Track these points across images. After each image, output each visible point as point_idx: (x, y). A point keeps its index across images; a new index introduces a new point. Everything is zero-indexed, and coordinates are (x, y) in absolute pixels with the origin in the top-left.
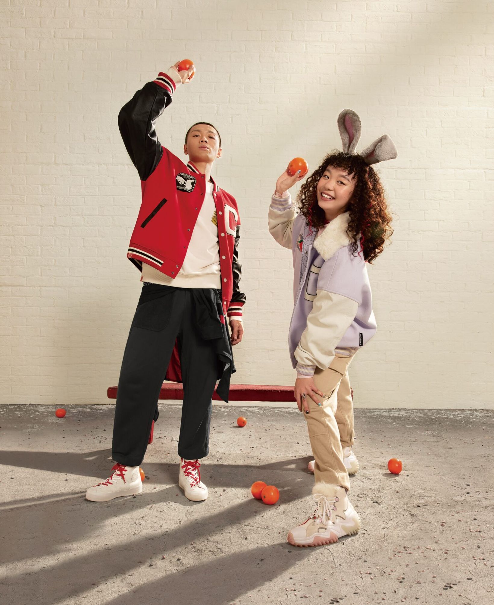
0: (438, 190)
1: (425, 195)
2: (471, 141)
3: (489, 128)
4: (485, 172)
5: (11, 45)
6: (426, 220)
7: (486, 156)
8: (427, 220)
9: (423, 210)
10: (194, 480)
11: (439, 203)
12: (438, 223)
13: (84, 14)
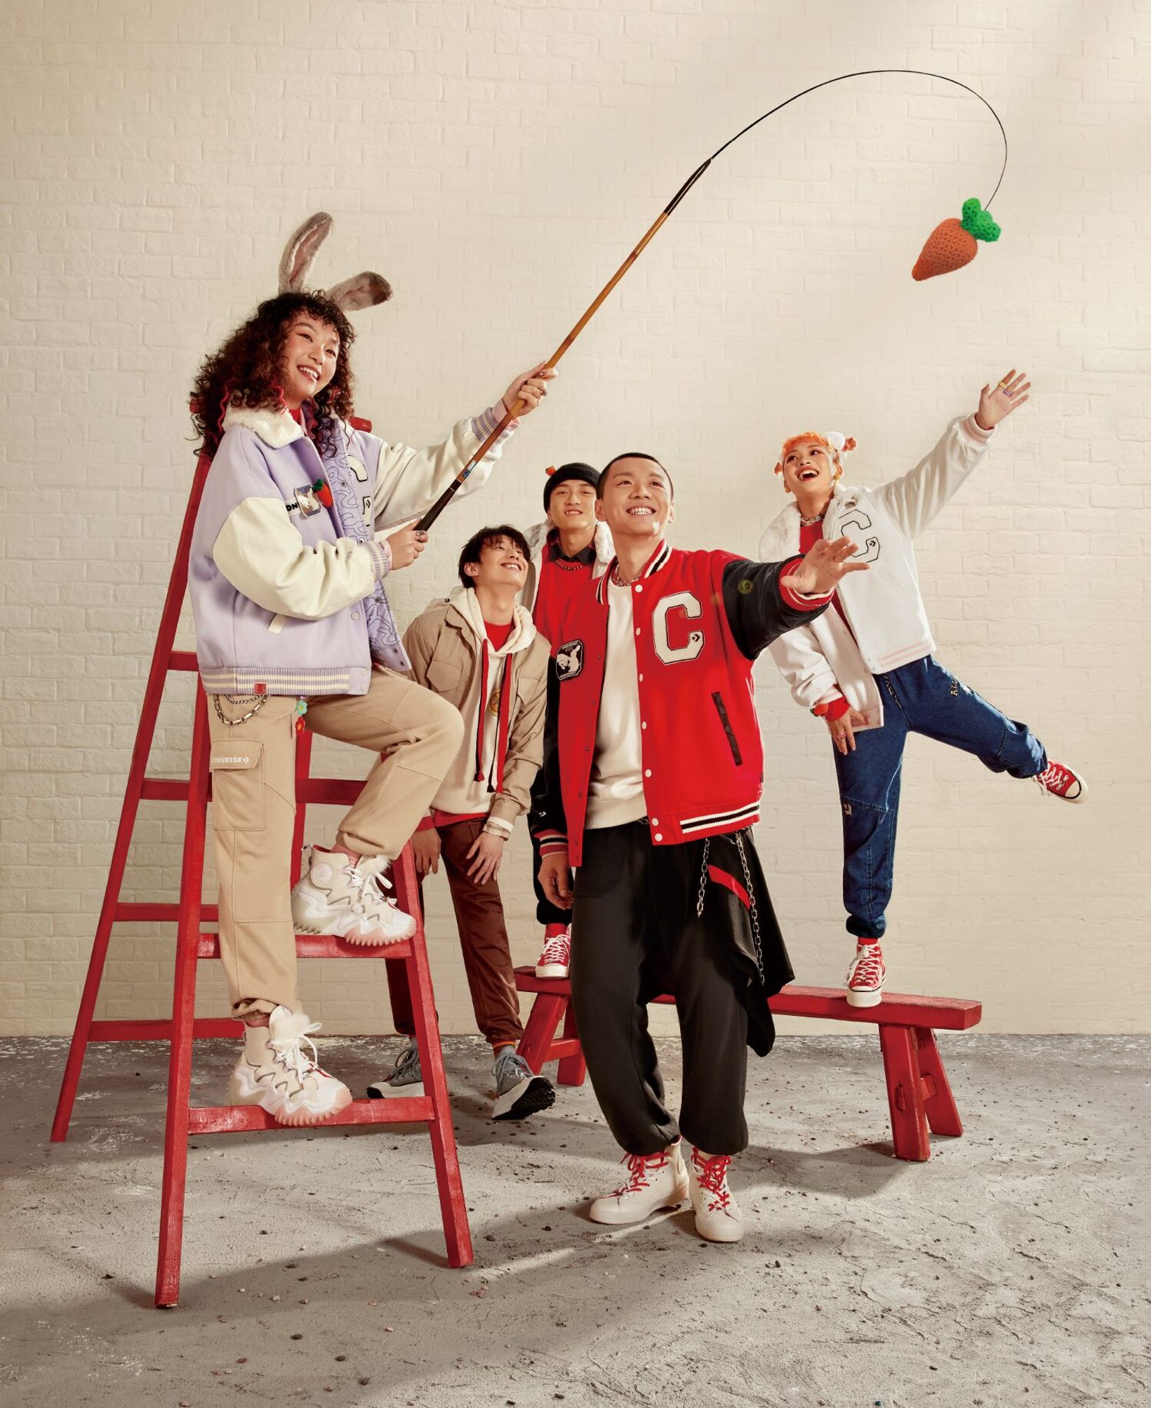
0: (986, 553)
1: (962, 563)
2: (1040, 444)
3: (1069, 415)
4: (1065, 512)
5: (227, 225)
6: (965, 620)
7: (1066, 476)
8: (969, 620)
9: (961, 597)
10: (718, 1198)
11: (987, 581)
12: (987, 626)
13: (362, 157)
